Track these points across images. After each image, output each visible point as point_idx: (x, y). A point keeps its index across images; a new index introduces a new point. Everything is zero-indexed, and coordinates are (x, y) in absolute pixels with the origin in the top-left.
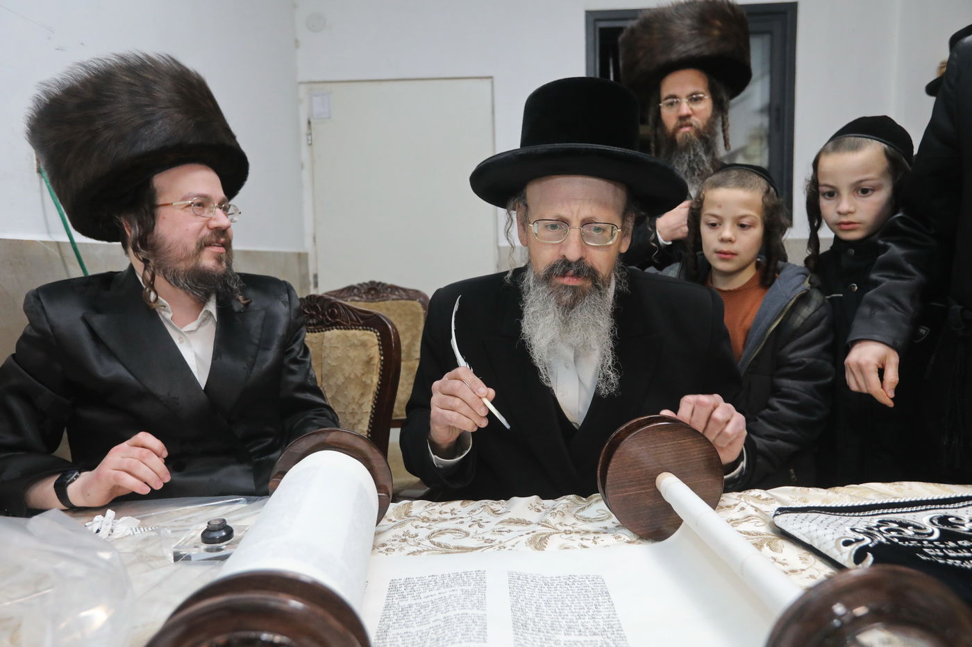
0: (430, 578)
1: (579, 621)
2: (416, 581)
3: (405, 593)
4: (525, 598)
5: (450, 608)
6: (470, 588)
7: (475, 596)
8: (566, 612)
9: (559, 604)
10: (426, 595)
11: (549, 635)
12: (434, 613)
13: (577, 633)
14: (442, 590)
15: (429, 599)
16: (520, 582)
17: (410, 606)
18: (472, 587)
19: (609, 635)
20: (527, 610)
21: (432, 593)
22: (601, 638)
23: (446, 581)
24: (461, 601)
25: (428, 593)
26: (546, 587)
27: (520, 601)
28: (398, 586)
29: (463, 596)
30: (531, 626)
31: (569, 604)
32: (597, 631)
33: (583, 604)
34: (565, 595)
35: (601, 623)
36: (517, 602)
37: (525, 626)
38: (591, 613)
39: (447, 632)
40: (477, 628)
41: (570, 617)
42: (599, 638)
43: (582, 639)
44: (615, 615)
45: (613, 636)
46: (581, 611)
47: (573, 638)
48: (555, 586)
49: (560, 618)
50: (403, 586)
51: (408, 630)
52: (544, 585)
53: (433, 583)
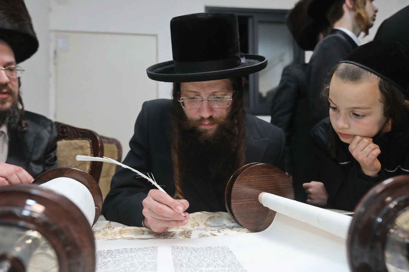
0: (123, 250)
1: (215, 263)
2: (114, 251)
3: (107, 256)
4: (182, 256)
5: (135, 259)
6: (148, 253)
7: (150, 256)
8: (207, 260)
9: (202, 257)
10: (119, 256)
11: (196, 268)
12: (124, 262)
13: (213, 267)
14: (130, 254)
15: (122, 258)
16: (178, 250)
17: (109, 261)
18: (149, 252)
19: (233, 266)
20: (182, 260)
21: (123, 255)
22: (228, 268)
23: (133, 251)
24: (142, 257)
25: (121, 255)
26: (194, 252)
27: (178, 257)
28: (102, 253)
29: (143, 255)
30: (185, 265)
31: (208, 257)
32: (225, 266)
33: (216, 256)
34: (206, 254)
35: (228, 263)
36: (176, 257)
37: (181, 265)
38: (221, 259)
39: (131, 268)
40: (151, 266)
41: (209, 261)
42: (227, 269)
43: (216, 269)
44: (235, 259)
45: (235, 267)
46: (216, 259)
47: (211, 269)
48: (200, 251)
49: (203, 262)
50: (106, 254)
51: (107, 270)
52: (193, 251)
53: (125, 252)
